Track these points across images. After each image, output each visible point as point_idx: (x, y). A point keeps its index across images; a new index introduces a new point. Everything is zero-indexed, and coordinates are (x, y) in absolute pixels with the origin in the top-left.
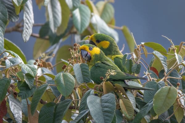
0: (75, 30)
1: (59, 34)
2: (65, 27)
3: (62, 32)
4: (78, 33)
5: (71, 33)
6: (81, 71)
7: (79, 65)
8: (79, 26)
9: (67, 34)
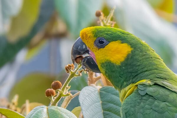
0: (60, 27)
1: (13, 39)
2: (32, 18)
3: (23, 31)
4: (71, 35)
5: (47, 36)
6: (101, 108)
7: (97, 92)
8: (73, 16)
9: (37, 38)
